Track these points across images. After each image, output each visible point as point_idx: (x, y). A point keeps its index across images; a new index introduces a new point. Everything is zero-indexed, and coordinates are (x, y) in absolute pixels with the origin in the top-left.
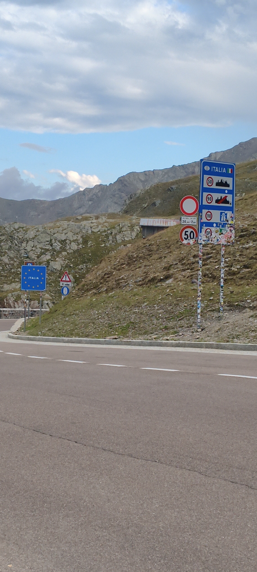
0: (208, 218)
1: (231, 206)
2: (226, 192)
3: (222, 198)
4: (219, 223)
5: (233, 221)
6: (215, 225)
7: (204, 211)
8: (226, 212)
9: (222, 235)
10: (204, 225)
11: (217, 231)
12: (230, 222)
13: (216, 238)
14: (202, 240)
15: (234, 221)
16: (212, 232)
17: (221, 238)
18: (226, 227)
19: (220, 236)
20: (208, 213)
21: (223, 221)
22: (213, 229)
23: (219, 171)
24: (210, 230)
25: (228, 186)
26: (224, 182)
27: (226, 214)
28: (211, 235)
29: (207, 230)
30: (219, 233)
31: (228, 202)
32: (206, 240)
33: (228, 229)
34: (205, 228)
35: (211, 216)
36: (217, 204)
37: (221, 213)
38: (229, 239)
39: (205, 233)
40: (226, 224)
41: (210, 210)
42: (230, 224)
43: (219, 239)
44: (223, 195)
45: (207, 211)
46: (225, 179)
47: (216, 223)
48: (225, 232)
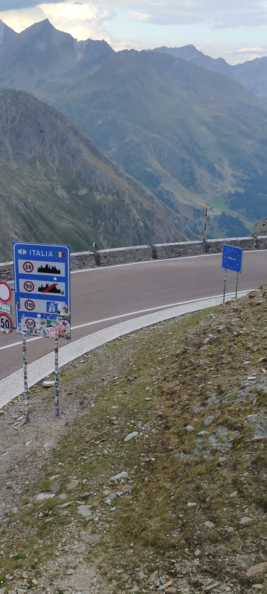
0: (28, 308)
1: (64, 295)
2: (55, 279)
3: (49, 286)
4: (46, 314)
5: (67, 312)
6: (39, 316)
7: (23, 300)
8: (56, 302)
9: (50, 327)
10: (24, 314)
11: (43, 323)
12: (62, 314)
13: (42, 330)
14: (21, 331)
15: (69, 312)
16: (36, 323)
17: (50, 331)
18: (57, 320)
19: (48, 329)
20: (29, 302)
21: (52, 312)
22: (36, 320)
23: (42, 255)
24: (33, 320)
25: (59, 272)
26: (51, 268)
27: (56, 305)
28: (35, 326)
29: (29, 321)
30: (46, 325)
31: (59, 291)
32: (27, 331)
33: (60, 322)
34: (24, 319)
35: (33, 306)
36: (40, 293)
37: (48, 304)
38: (61, 333)
39: (26, 323)
40: (57, 316)
41: (30, 299)
42: (63, 317)
43: (46, 331)
44: (50, 283)
45: (27, 299)
46: (51, 264)
47: (41, 314)
48: (56, 324)
